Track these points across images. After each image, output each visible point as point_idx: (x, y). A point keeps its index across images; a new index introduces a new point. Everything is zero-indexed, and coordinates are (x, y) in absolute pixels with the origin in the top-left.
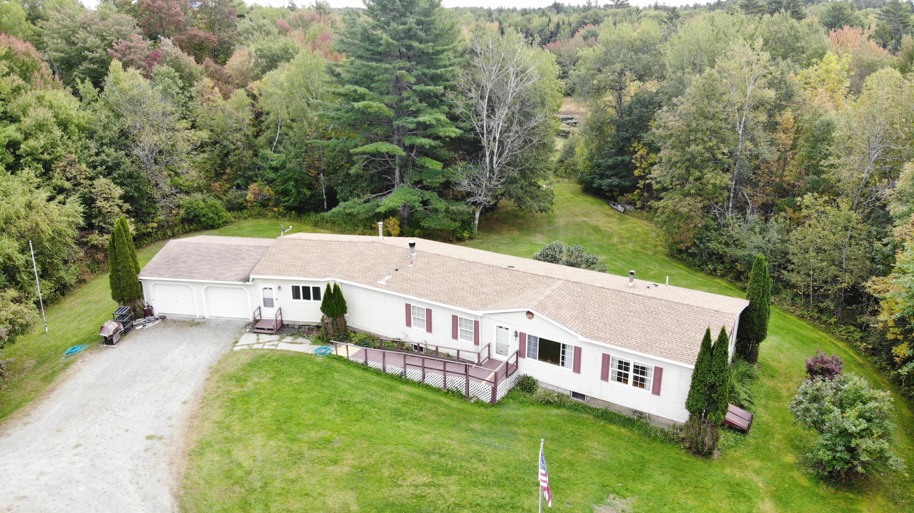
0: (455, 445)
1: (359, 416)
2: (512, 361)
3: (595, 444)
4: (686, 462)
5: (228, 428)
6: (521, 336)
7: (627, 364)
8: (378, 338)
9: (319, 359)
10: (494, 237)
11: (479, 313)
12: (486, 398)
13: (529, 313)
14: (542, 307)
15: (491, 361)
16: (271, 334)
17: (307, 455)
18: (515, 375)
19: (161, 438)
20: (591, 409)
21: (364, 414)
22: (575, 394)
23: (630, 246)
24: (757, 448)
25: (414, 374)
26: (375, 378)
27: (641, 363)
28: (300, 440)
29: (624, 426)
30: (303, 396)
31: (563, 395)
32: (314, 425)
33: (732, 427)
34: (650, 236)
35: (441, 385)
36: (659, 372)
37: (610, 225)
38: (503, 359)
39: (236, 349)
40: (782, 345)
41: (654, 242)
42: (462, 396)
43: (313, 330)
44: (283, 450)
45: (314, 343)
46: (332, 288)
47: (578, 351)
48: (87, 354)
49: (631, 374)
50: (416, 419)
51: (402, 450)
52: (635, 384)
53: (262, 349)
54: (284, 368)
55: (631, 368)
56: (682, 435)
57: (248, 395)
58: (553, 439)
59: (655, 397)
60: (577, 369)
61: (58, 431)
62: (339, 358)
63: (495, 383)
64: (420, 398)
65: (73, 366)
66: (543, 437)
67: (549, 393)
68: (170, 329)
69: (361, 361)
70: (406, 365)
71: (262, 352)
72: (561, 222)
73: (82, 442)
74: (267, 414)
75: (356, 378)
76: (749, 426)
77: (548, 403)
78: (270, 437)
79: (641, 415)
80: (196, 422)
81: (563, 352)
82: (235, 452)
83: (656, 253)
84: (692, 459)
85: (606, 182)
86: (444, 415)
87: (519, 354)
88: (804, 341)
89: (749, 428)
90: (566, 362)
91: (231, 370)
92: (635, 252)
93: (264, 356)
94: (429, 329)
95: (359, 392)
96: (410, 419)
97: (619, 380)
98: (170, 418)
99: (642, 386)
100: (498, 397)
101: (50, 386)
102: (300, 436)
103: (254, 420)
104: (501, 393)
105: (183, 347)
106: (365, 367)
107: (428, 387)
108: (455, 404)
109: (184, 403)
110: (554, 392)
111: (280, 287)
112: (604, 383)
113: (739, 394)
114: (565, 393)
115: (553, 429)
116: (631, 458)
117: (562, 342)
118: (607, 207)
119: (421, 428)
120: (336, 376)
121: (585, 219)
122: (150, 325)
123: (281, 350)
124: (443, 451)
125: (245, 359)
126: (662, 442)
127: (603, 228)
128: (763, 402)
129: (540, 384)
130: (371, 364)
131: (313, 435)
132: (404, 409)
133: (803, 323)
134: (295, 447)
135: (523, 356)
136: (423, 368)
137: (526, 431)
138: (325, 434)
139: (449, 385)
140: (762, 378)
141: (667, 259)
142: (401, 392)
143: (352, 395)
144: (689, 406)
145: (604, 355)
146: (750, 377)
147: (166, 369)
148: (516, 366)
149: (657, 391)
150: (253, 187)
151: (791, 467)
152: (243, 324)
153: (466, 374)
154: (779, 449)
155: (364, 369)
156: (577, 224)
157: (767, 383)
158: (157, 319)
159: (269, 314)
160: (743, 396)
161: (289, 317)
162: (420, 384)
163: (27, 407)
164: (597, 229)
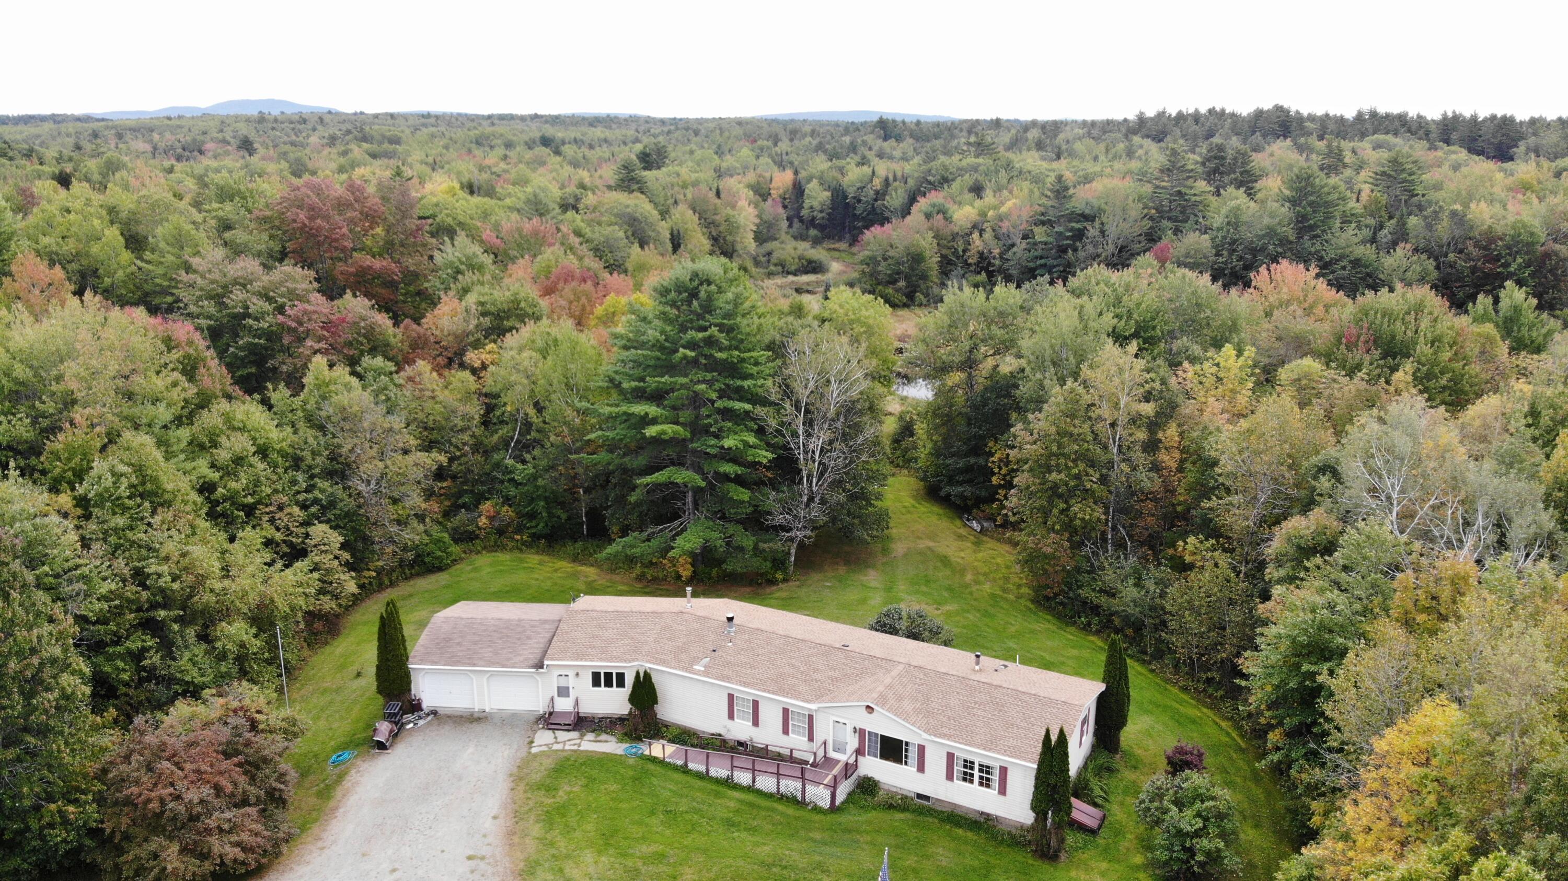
0: (796, 856)
1: (689, 827)
2: (852, 761)
3: (940, 850)
4: (1033, 865)
5: (552, 844)
6: (861, 733)
7: (972, 763)
8: (695, 734)
9: (631, 761)
10: (815, 576)
11: (813, 706)
12: (825, 803)
13: (868, 707)
14: (883, 700)
15: (829, 762)
16: (568, 730)
17: (643, 871)
18: (854, 777)
19: (483, 858)
20: (936, 811)
21: (694, 826)
22: (920, 796)
23: (987, 587)
24: (1106, 850)
25: (743, 778)
26: (699, 783)
27: (986, 762)
28: (632, 855)
29: (971, 830)
30: (624, 805)
31: (906, 797)
32: (643, 838)
33: (1081, 827)
34: (1013, 570)
35: (774, 790)
36: (1004, 771)
37: (962, 554)
38: (843, 758)
39: (534, 750)
40: (1153, 728)
41: (1017, 580)
42: (798, 802)
43: (615, 724)
44: (617, 866)
45: (621, 741)
46: (642, 675)
47: (922, 749)
48: (359, 762)
49: (976, 774)
50: (752, 830)
51: (741, 863)
52: (981, 784)
53: (563, 751)
54: (594, 773)
55: (976, 767)
56: (1028, 838)
57: (564, 806)
58: (897, 847)
59: (1002, 797)
60: (921, 768)
61: (364, 855)
62: (653, 760)
63: (834, 787)
64: (751, 805)
65: (348, 778)
66: (887, 845)
67: (892, 795)
68: (447, 727)
69: (680, 762)
70: (733, 767)
71: (565, 754)
72: (899, 548)
73: (397, 866)
74: (589, 827)
75: (677, 783)
76: (1100, 826)
77: (891, 807)
78: (599, 852)
79: (988, 817)
80: (516, 839)
81: (906, 750)
82: (567, 871)
83: (1019, 597)
84: (1038, 863)
85: (956, 490)
86: (781, 823)
87: (859, 752)
88: (1180, 720)
89: (1099, 829)
90: (909, 761)
91: (536, 777)
92: (993, 596)
93: (568, 759)
94: (756, 723)
95: (684, 800)
96: (745, 829)
97: (965, 780)
98: (485, 836)
99: (988, 786)
100: (838, 803)
101: (332, 804)
102: (631, 851)
103: (578, 834)
104: (841, 797)
105: (471, 750)
106: (684, 770)
107: (759, 792)
108: (791, 811)
109: (495, 818)
110: (897, 793)
111: (577, 674)
112: (949, 783)
113: (1092, 790)
114: (909, 795)
115: (897, 835)
116: (976, 863)
117: (904, 740)
118: (958, 522)
119: (757, 839)
120: (655, 781)
121: (931, 544)
122: (421, 722)
123: (587, 751)
124: (784, 863)
125: (548, 763)
126: (1008, 845)
127: (953, 559)
128: (1120, 798)
129: (882, 786)
130: (691, 766)
131: (645, 849)
132: (737, 819)
133: (1185, 697)
134: (629, 863)
135: (863, 755)
136: (754, 770)
137: (869, 839)
138: (654, 848)
139: (782, 789)
140: (1122, 769)
141: (1032, 606)
142: (730, 799)
143: (677, 803)
144: (1033, 808)
145: (948, 754)
146: (1109, 770)
147: (460, 779)
148: (856, 766)
149: (1003, 791)
150: (487, 507)
151: (1137, 868)
152: (533, 719)
153: (803, 778)
154: (1128, 849)
155: (684, 772)
156: (921, 553)
157: (1128, 775)
158: (428, 715)
159: (564, 705)
160: (1097, 791)
161: (587, 709)
162: (750, 789)
163: (315, 829)
164: (945, 561)
